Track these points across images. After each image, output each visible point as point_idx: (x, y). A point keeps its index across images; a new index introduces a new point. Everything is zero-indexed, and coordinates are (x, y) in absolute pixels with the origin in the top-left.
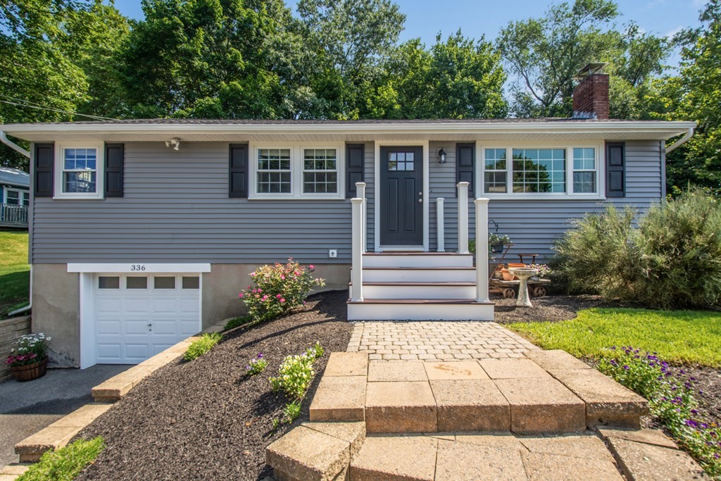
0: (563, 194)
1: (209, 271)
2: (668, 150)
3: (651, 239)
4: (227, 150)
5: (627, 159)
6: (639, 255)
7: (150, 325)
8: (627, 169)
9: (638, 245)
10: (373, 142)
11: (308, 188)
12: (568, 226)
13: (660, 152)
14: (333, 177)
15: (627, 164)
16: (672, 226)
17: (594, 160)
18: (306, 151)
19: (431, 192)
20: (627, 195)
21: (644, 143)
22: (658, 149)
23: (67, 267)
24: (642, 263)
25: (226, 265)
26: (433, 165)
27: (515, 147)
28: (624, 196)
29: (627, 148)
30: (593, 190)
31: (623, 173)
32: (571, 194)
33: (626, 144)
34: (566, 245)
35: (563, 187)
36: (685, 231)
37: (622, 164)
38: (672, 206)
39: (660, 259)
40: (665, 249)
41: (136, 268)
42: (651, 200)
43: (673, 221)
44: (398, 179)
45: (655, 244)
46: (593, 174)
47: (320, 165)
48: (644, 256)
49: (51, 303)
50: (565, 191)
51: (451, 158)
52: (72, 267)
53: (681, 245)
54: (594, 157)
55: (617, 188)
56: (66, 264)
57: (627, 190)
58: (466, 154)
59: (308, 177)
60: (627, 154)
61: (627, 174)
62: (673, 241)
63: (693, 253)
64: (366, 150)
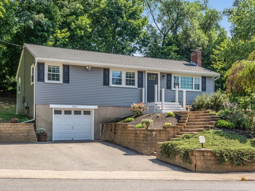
0: (192, 90)
1: (97, 108)
2: (215, 80)
3: (211, 100)
4: (103, 70)
5: (206, 81)
6: (209, 103)
7: (73, 127)
8: (206, 84)
9: (209, 101)
10: (145, 72)
11: (127, 84)
12: (196, 97)
13: (213, 80)
14: (134, 81)
15: (206, 83)
16: (214, 98)
17: (199, 81)
18: (127, 72)
19: (160, 87)
20: (206, 91)
21: (210, 77)
22: (213, 79)
23: (49, 106)
24: (209, 104)
25: (102, 107)
26: (161, 79)
27: (181, 76)
28: (205, 91)
29: (206, 79)
30: (199, 89)
31: (205, 85)
32: (194, 90)
33: (206, 77)
34: (195, 102)
35: (192, 88)
36: (216, 98)
37: (205, 83)
38: (214, 94)
39: (212, 103)
40: (213, 102)
41: (74, 107)
42: (211, 93)
43: (214, 96)
44: (151, 83)
45: (211, 101)
46: (199, 85)
47: (130, 77)
48: (210, 103)
49: (43, 118)
50: (192, 89)
51: (165, 78)
52: (51, 106)
53: (216, 101)
54: (199, 80)
55: (204, 89)
56: (49, 105)
57: (206, 90)
58: (169, 77)
59: (127, 80)
60: (206, 80)
61: (206, 85)
62: (214, 100)
63: (217, 103)
64: (143, 74)
